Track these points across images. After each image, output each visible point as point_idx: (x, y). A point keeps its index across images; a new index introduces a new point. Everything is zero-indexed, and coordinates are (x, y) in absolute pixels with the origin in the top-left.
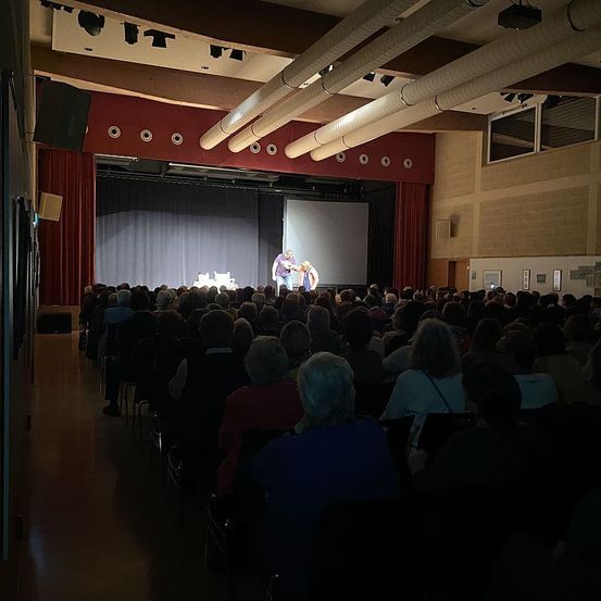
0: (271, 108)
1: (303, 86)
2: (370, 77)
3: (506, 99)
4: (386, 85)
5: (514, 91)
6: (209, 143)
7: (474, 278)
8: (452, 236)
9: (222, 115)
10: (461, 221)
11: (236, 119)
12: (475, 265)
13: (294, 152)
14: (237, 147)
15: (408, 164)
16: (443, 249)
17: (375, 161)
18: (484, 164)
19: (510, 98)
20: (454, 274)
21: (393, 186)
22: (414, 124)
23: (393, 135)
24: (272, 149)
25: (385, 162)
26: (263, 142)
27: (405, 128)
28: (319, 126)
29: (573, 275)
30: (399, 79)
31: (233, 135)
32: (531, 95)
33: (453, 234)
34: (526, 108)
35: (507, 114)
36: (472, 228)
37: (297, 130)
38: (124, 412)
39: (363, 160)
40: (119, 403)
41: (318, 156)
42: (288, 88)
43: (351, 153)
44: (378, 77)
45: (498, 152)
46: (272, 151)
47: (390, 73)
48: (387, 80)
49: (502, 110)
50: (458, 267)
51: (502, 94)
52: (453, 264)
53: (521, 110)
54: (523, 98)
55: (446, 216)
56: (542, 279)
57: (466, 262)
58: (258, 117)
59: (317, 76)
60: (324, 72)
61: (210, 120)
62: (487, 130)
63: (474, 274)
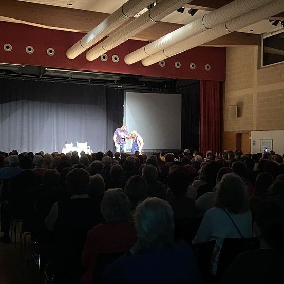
0: (115, 31)
1: (136, 16)
2: (181, 10)
3: (273, 24)
4: (192, 15)
5: (277, 19)
6: (73, 55)
7: (254, 144)
8: (239, 116)
9: (81, 36)
10: (245, 106)
11: (91, 39)
12: (255, 136)
13: (131, 60)
14: (91, 57)
15: (207, 68)
16: (232, 125)
17: (185, 66)
18: (259, 67)
19: (275, 24)
20: (241, 142)
21: (198, 82)
22: (211, 41)
23: (197, 49)
24: (116, 59)
25: (192, 66)
26: (110, 53)
27: (205, 44)
28: (147, 43)
30: (201, 11)
31: (89, 49)
33: (239, 115)
35: (274, 34)
36: (252, 112)
37: (133, 46)
38: (13, 241)
39: (178, 65)
40: (10, 234)
41: (147, 63)
42: (126, 18)
43: (170, 61)
44: (187, 10)
45: (268, 59)
46: (115, 60)
47: (195, 7)
48: (193, 12)
49: (271, 31)
50: (243, 138)
51: (270, 21)
52: (239, 135)
53: (283, 31)
55: (234, 103)
57: (248, 134)
58: (106, 37)
59: (146, 10)
60: (150, 7)
61: (74, 39)
62: (261, 45)
63: (254, 142)
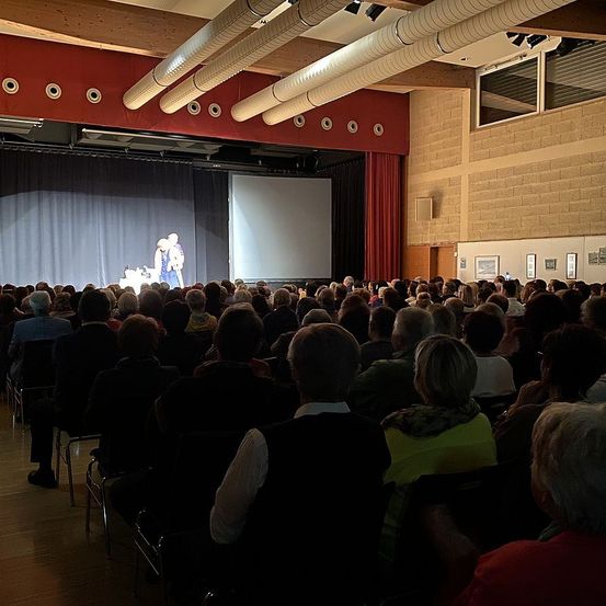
2: (353, 8)
3: (515, 42)
5: (524, 30)
6: (136, 102)
7: (463, 266)
8: (433, 217)
10: (446, 198)
12: (465, 251)
13: (243, 114)
14: (171, 107)
15: (378, 130)
16: (422, 232)
17: (340, 127)
18: (472, 128)
19: (518, 42)
20: (437, 263)
21: (361, 157)
22: (391, 78)
23: (361, 93)
24: (215, 110)
25: (352, 127)
26: (204, 100)
27: (380, 83)
28: (274, 79)
29: (593, 259)
30: (391, 11)
31: (169, 89)
32: (544, 38)
33: (436, 214)
34: (525, 59)
35: (500, 68)
36: (459, 209)
37: (249, 84)
39: (326, 124)
41: (274, 119)
42: (253, 17)
43: (312, 116)
44: (365, 7)
45: (488, 115)
46: (215, 112)
48: (375, 12)
49: (495, 62)
50: (441, 254)
51: (510, 35)
52: (435, 250)
53: (519, 61)
54: (535, 41)
55: (425, 193)
56: (551, 264)
57: (453, 247)
58: (200, 66)
59: (287, 5)
61: (140, 68)
62: (475, 88)
63: (464, 261)
